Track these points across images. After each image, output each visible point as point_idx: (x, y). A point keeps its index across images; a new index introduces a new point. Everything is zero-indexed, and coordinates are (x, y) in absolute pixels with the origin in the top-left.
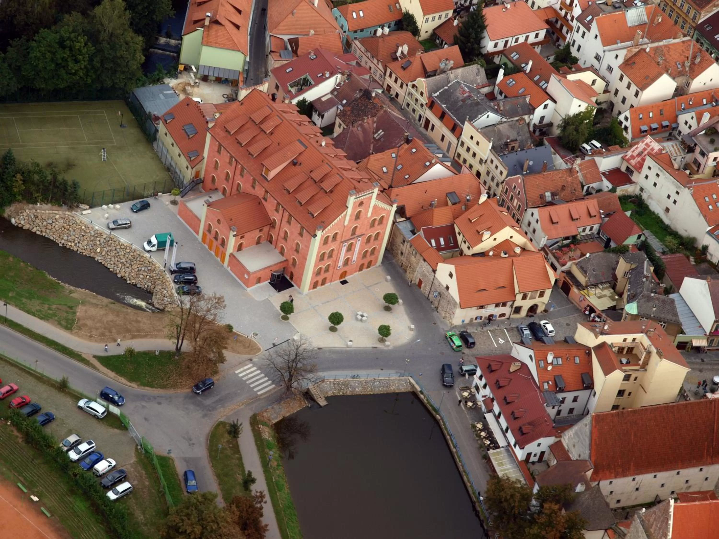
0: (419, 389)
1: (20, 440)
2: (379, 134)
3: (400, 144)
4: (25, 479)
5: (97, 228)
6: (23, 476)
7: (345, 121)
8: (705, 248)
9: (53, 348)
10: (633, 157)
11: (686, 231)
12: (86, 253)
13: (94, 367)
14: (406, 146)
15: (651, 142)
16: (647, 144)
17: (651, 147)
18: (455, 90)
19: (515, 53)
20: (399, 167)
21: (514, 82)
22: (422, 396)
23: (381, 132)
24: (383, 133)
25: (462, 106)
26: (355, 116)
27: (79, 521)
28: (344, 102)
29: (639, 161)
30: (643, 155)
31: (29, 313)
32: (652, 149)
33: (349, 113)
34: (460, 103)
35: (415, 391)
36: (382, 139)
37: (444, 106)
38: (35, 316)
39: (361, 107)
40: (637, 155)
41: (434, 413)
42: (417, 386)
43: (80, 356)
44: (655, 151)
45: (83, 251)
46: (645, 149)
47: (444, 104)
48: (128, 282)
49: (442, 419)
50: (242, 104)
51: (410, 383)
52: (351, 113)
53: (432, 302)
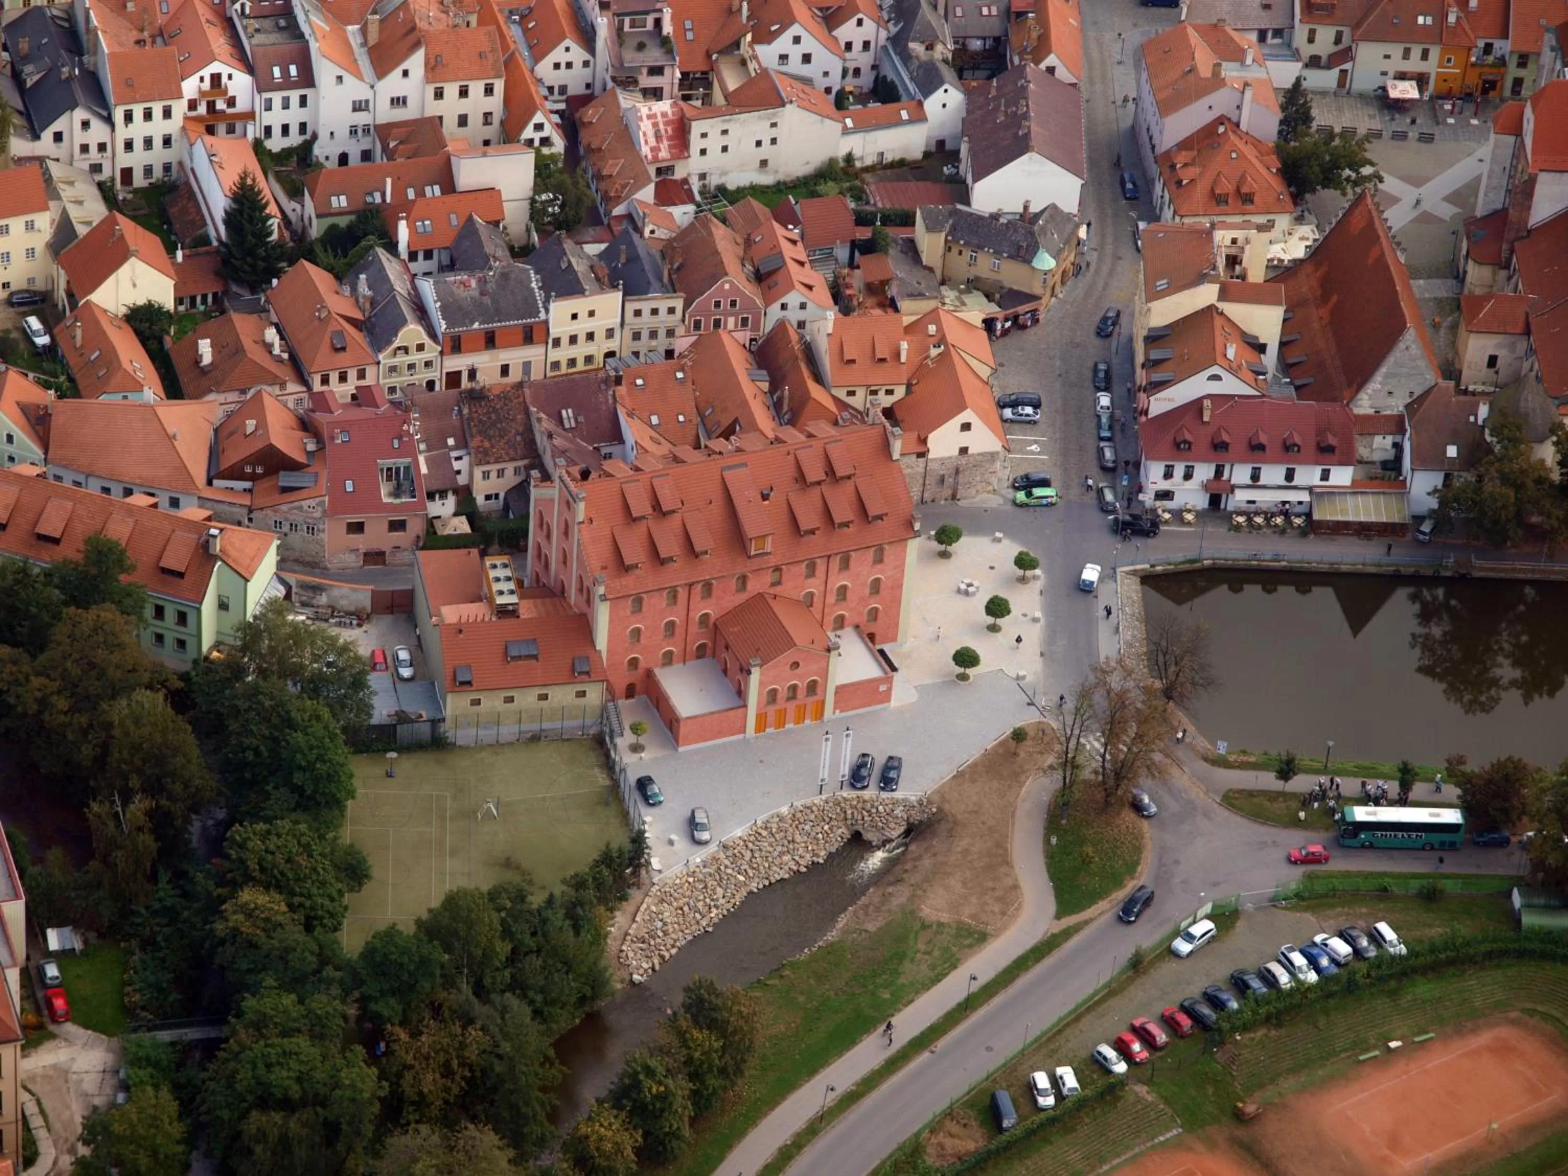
0: (1147, 566)
1: (1273, 1032)
2: (569, 418)
3: (610, 398)
4: (1346, 1050)
5: (698, 860)
6: (1341, 1052)
7: (501, 457)
8: (849, 158)
9: (1033, 965)
10: (655, 150)
11: (808, 163)
12: (738, 900)
13: (1086, 923)
14: (622, 390)
15: (650, 109)
16: (649, 117)
17: (659, 115)
18: (452, 294)
19: (334, 199)
20: (655, 420)
21: (427, 222)
22: (1159, 568)
23: (567, 414)
24: (570, 411)
25: (494, 301)
26: (502, 437)
27: (1451, 1000)
28: (451, 442)
29: (669, 146)
30: (663, 132)
31: (940, 981)
32: (664, 115)
33: (487, 444)
34: (487, 300)
35: (1143, 574)
36: (581, 419)
37: (476, 325)
38: (946, 975)
39: (490, 418)
40: (657, 142)
41: (1198, 565)
42: (1139, 567)
43: (1054, 936)
44: (670, 113)
45: (733, 901)
46: (655, 125)
47: (473, 323)
48: (821, 861)
49: (1213, 559)
50: (591, 521)
51: (1127, 573)
52: (490, 440)
53: (933, 501)
